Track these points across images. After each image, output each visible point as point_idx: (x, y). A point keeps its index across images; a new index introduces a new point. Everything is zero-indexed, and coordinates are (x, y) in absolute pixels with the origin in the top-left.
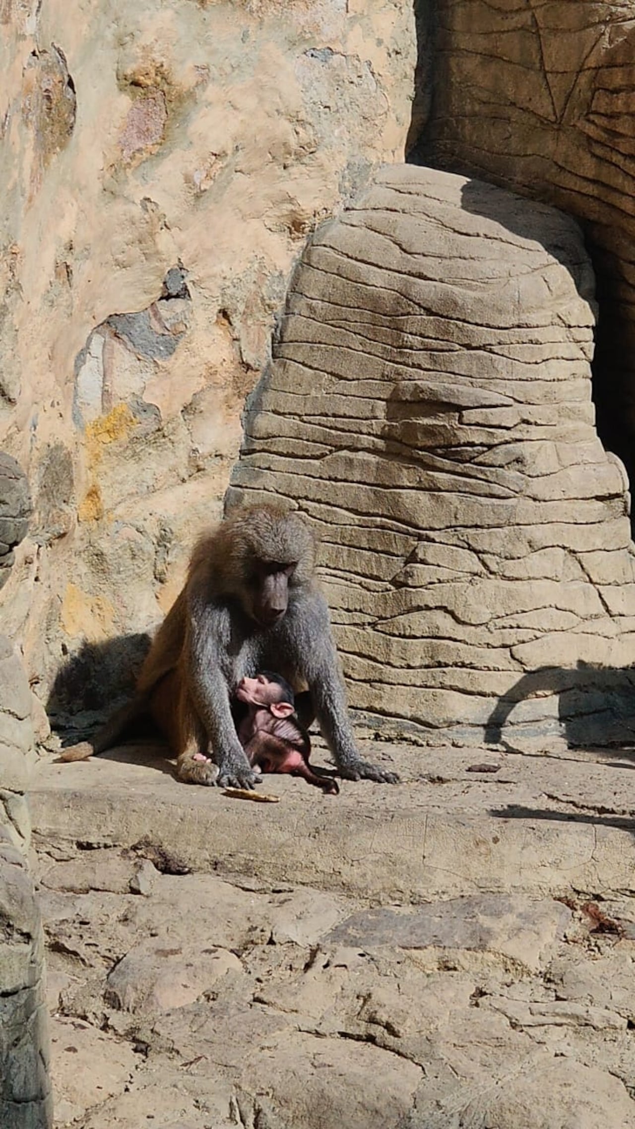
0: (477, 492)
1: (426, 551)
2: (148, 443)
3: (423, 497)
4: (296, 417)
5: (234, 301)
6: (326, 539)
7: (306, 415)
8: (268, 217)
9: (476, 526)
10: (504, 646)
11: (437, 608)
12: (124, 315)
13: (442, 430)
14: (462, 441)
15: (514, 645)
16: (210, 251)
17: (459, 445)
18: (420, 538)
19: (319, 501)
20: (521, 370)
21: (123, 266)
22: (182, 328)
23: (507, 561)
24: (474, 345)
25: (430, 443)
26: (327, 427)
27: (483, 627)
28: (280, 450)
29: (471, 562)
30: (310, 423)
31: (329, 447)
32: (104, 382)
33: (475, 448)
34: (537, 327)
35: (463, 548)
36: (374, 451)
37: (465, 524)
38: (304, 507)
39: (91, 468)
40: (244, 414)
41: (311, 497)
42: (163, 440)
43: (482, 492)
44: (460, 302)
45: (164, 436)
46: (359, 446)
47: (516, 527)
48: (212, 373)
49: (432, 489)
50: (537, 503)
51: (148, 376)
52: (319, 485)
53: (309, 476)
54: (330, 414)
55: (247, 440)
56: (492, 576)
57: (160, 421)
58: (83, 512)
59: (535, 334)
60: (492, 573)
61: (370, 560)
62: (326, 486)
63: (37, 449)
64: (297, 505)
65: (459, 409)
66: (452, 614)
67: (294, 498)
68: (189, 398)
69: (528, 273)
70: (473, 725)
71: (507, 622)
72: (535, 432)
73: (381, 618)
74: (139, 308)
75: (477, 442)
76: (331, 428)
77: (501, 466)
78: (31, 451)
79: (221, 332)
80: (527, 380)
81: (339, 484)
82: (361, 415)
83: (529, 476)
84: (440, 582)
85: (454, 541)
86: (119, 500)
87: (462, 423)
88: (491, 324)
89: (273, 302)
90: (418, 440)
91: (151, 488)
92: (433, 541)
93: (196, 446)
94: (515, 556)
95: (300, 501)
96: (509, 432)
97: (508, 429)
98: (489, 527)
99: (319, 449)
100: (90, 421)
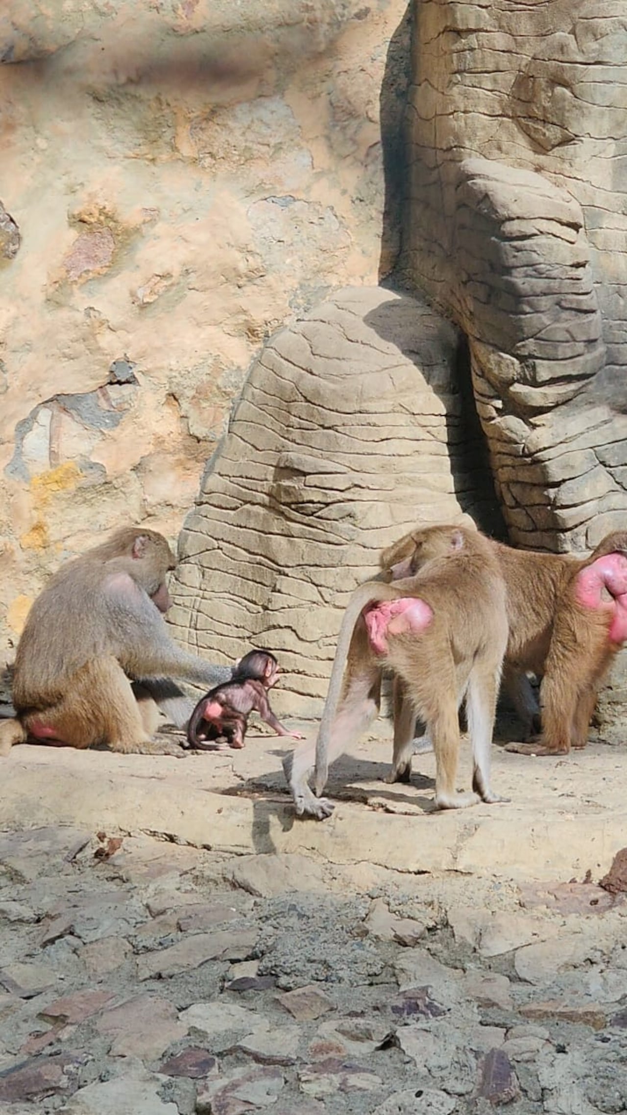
1: (283, 583)
2: (98, 492)
3: (283, 540)
4: (228, 478)
5: (181, 388)
6: (230, 571)
7: (233, 477)
8: (226, 324)
9: (316, 565)
10: (329, 659)
11: (286, 627)
12: (73, 395)
13: (293, 490)
14: (305, 499)
16: (159, 349)
17: (303, 503)
18: (280, 573)
19: (229, 542)
20: (359, 446)
21: (71, 358)
22: (126, 406)
23: (339, 594)
24: (326, 425)
25: (288, 500)
26: (241, 486)
27: (315, 644)
28: (215, 503)
29: (312, 593)
30: (234, 482)
31: (240, 501)
32: (50, 444)
33: (315, 505)
34: (376, 413)
35: (307, 582)
36: (264, 506)
37: (309, 563)
38: (221, 546)
39: (36, 508)
40: (203, 475)
41: (226, 539)
42: (114, 491)
43: (321, 539)
44: (322, 392)
46: (256, 501)
47: (347, 568)
48: (159, 441)
49: (289, 535)
50: (366, 550)
51: (97, 441)
52: (231, 530)
53: (227, 523)
54: (244, 476)
55: (200, 495)
56: (326, 605)
57: (106, 476)
58: (27, 541)
59: (373, 419)
60: (326, 602)
61: (252, 589)
62: (234, 531)
64: (217, 545)
65: (305, 474)
66: (294, 631)
67: (216, 539)
68: (137, 460)
69: (377, 371)
70: (300, 719)
71: (334, 640)
72: (366, 494)
73: (254, 634)
74: (87, 390)
75: (316, 500)
76: (243, 487)
77: (336, 520)
79: (170, 411)
80: (364, 454)
81: (241, 530)
82: (259, 478)
83: (360, 528)
84: (289, 607)
85: (301, 576)
86: (69, 534)
87: (306, 486)
88: (339, 409)
89: (228, 390)
90: (282, 497)
91: (102, 527)
92: (287, 575)
93: (146, 497)
94: (344, 589)
95: (219, 542)
96: (342, 494)
97: (342, 491)
98: (326, 566)
99: (235, 502)
100: (37, 473)
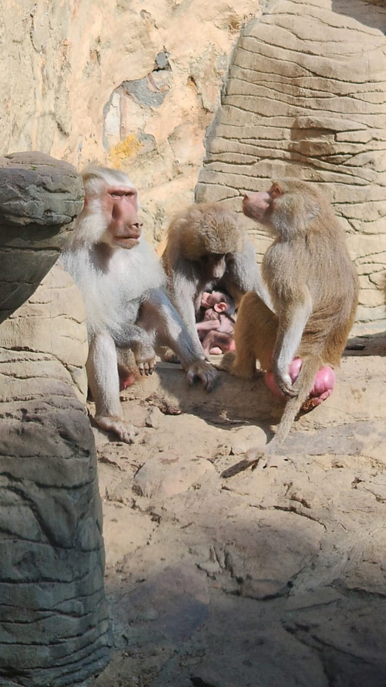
0: (347, 182)
2: (148, 158)
4: (237, 140)
5: (198, 71)
7: (243, 138)
8: (217, 20)
9: (347, 203)
10: (365, 274)
12: (132, 81)
13: (324, 145)
14: (337, 152)
15: (371, 273)
16: (182, 42)
17: (335, 154)
20: (372, 108)
21: (130, 51)
22: (167, 88)
23: (365, 223)
24: (342, 93)
25: (318, 153)
26: (255, 145)
28: (228, 160)
29: (344, 224)
30: (245, 143)
31: (257, 158)
32: (121, 122)
33: (345, 156)
34: (380, 81)
35: (339, 216)
36: (285, 159)
37: (340, 201)
38: (243, 194)
40: (205, 139)
41: (247, 188)
42: (157, 156)
43: (350, 182)
44: (334, 68)
45: (158, 153)
46: (275, 156)
47: (371, 203)
48: (185, 114)
49: (320, 181)
50: (383, 188)
51: (147, 117)
52: (251, 180)
53: (246, 175)
54: (257, 137)
55: (207, 155)
56: (357, 232)
57: (155, 144)
59: (379, 86)
60: (356, 230)
62: (256, 181)
63: (82, 163)
64: (239, 193)
65: (335, 132)
67: (237, 188)
68: (172, 130)
69: (374, 49)
71: (367, 259)
72: (380, 145)
74: (141, 76)
75: (346, 152)
76: (258, 146)
77: (360, 166)
78: (79, 164)
79: (190, 90)
80: (375, 114)
81: (264, 179)
82: (275, 138)
83: (378, 172)
87: (336, 141)
88: (352, 81)
89: (221, 71)
90: (310, 151)
91: (151, 185)
93: (177, 159)
94: (370, 220)
95: (240, 190)
96: (365, 145)
97: (364, 143)
98: (354, 203)
99: (251, 159)
100: (113, 145)
